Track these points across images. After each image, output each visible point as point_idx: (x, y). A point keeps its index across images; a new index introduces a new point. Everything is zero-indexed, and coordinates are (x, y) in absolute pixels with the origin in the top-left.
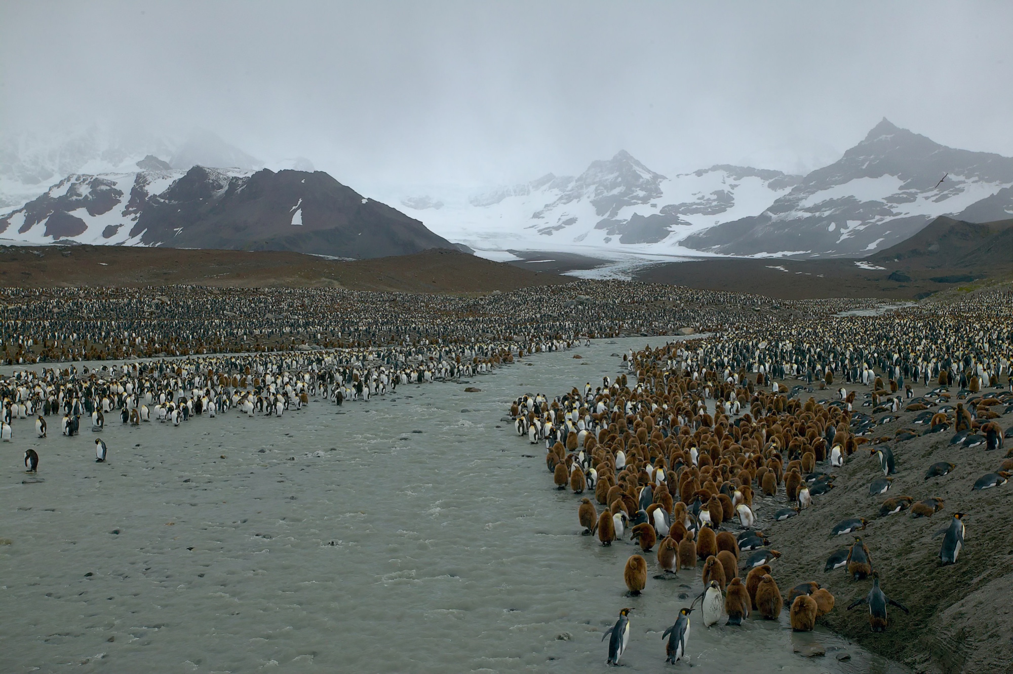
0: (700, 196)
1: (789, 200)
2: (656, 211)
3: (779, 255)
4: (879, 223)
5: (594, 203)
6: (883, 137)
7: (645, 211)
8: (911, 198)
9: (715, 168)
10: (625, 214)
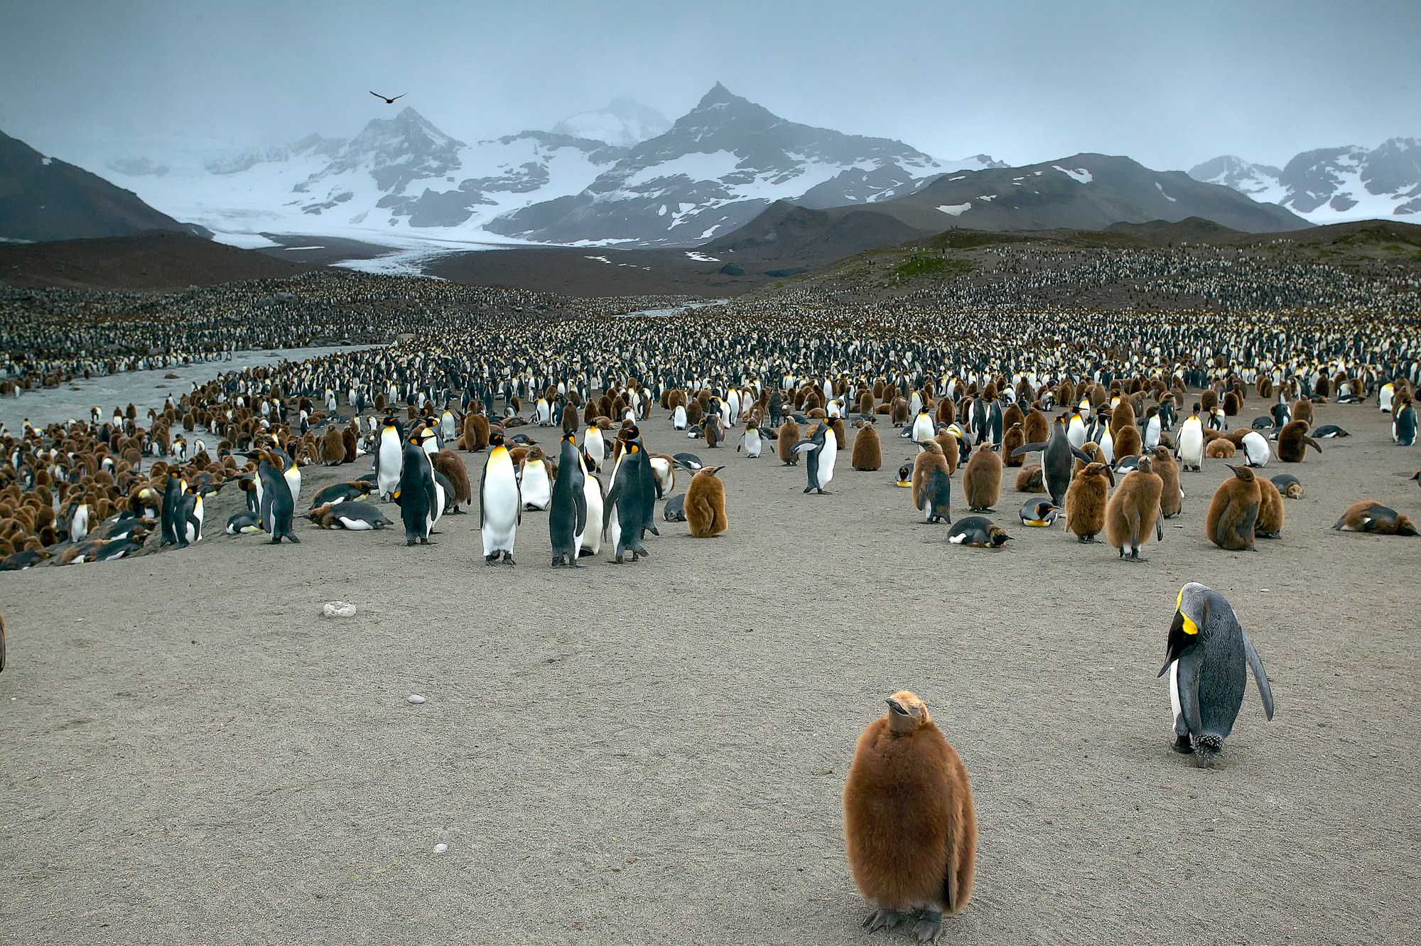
0: (507, 169)
1: (613, 178)
2: (454, 187)
3: (602, 243)
4: (715, 207)
5: (374, 174)
6: (717, 105)
7: (440, 186)
8: (748, 179)
9: (525, 135)
10: (415, 189)
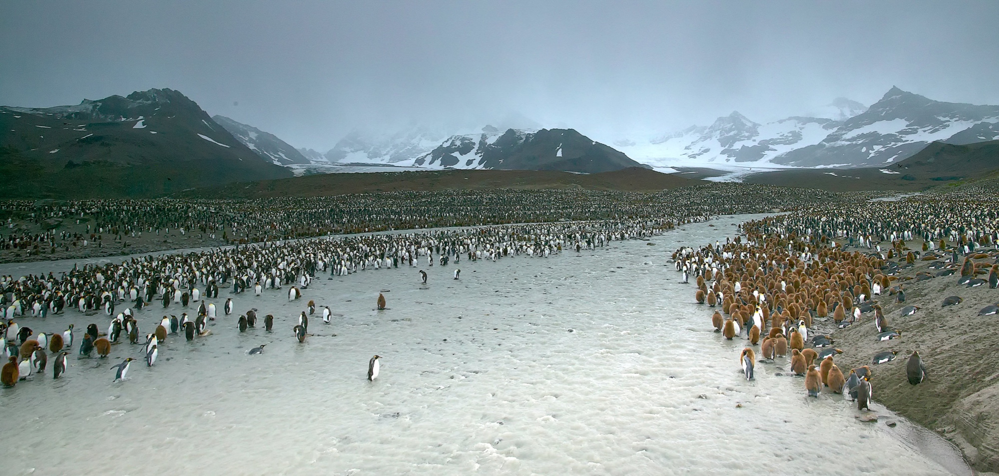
0: (781, 134)
1: (836, 135)
2: (756, 144)
3: (831, 166)
4: (894, 147)
5: (719, 140)
6: (894, 97)
7: (749, 144)
8: (915, 132)
9: (790, 119)
10: (738, 146)
